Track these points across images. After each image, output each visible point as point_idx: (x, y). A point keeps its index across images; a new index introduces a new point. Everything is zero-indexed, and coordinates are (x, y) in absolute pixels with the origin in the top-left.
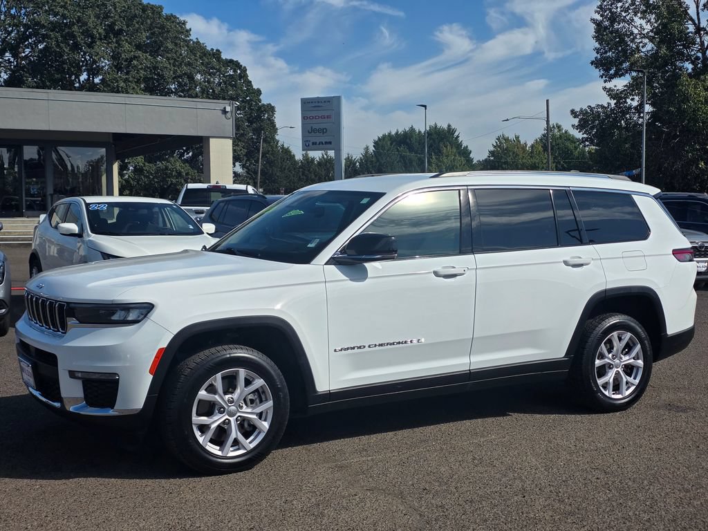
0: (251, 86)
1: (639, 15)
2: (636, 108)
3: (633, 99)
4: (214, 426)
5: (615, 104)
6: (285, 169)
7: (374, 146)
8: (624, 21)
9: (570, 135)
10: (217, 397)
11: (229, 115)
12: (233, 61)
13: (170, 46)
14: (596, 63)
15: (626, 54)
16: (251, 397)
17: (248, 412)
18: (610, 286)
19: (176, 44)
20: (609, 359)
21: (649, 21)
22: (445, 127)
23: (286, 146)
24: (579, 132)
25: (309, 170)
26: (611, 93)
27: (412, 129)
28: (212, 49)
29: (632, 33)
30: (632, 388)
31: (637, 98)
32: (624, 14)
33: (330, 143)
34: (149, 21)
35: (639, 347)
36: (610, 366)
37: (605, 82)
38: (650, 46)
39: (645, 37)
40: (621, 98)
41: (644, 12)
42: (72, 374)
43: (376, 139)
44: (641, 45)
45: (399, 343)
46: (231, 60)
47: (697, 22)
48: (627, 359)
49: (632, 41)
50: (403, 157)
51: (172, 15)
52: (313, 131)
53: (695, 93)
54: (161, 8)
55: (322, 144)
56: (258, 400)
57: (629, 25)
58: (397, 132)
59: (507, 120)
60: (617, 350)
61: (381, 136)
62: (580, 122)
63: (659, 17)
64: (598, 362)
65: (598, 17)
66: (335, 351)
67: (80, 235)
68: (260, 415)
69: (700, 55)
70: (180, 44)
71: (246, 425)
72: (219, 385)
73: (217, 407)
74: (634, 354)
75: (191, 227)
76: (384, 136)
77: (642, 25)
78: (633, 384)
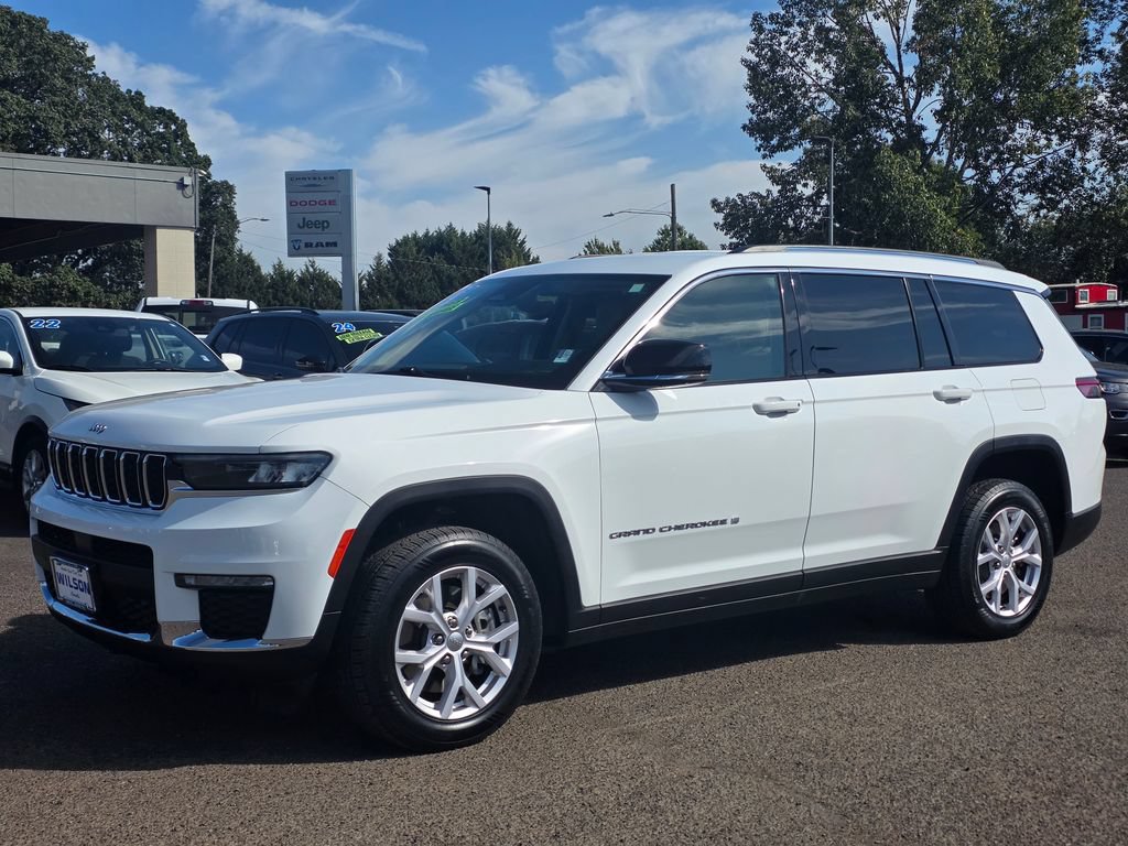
0: (195, 151)
1: (813, 55)
2: (809, 199)
3: (805, 185)
4: (428, 667)
5: (779, 192)
6: (244, 289)
7: (389, 255)
8: (792, 64)
9: (697, 242)
10: (433, 615)
11: (188, 191)
12: (164, 110)
13: (59, 83)
14: (752, 129)
15: (794, 115)
16: (482, 616)
17: (480, 642)
18: (998, 435)
19: (69, 80)
20: (995, 551)
21: (828, 66)
22: (504, 226)
23: (245, 252)
24: (726, 234)
25: (284, 291)
26: (774, 176)
27: (451, 229)
28: (129, 91)
29: (804, 84)
30: (1027, 600)
31: (811, 183)
32: (791, 54)
33: (335, 244)
34: (23, 42)
35: (1035, 533)
36: (996, 564)
37: (764, 157)
38: (830, 104)
39: (821, 89)
40: (789, 183)
41: (820, 52)
42: (180, 580)
43: (393, 243)
44: (817, 101)
45: (704, 524)
46: (160, 108)
47: (898, 69)
48: (1019, 553)
49: (805, 95)
50: (437, 272)
51: (62, 33)
52: (306, 224)
53: (901, 176)
54: (44, 21)
55: (322, 246)
56: (492, 622)
57: (798, 71)
58: (428, 233)
59: (612, 215)
60: (1006, 538)
61: (400, 238)
62: (725, 219)
63: (841, 61)
64: (981, 558)
65: (752, 58)
66: (611, 537)
67: (16, 371)
68: (497, 647)
69: (903, 119)
70: (76, 80)
71: (475, 665)
72: (436, 595)
73: (431, 634)
74: (1028, 545)
75: (206, 359)
76: (406, 239)
77: (818, 70)
78: (1027, 593)
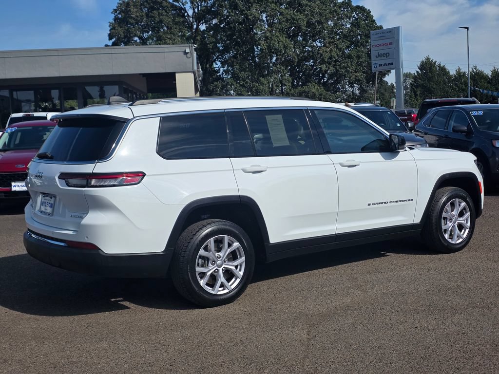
11: (189, 55)
12: (359, 6)
52: (379, 56)
55: (386, 65)
